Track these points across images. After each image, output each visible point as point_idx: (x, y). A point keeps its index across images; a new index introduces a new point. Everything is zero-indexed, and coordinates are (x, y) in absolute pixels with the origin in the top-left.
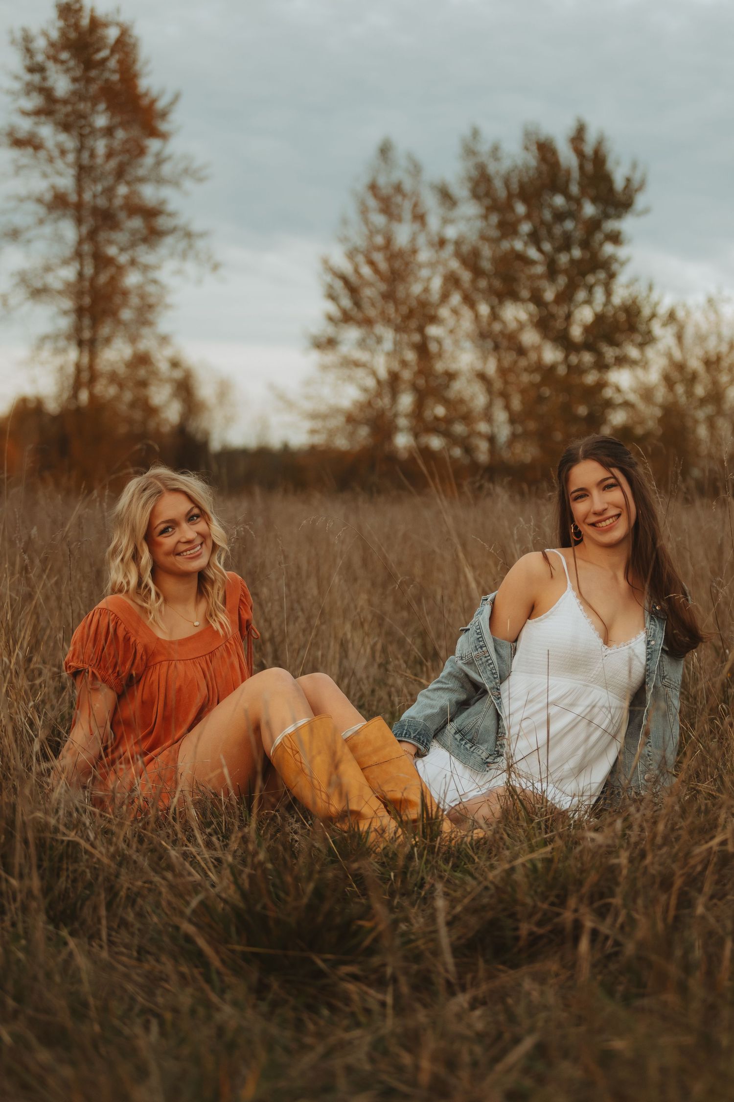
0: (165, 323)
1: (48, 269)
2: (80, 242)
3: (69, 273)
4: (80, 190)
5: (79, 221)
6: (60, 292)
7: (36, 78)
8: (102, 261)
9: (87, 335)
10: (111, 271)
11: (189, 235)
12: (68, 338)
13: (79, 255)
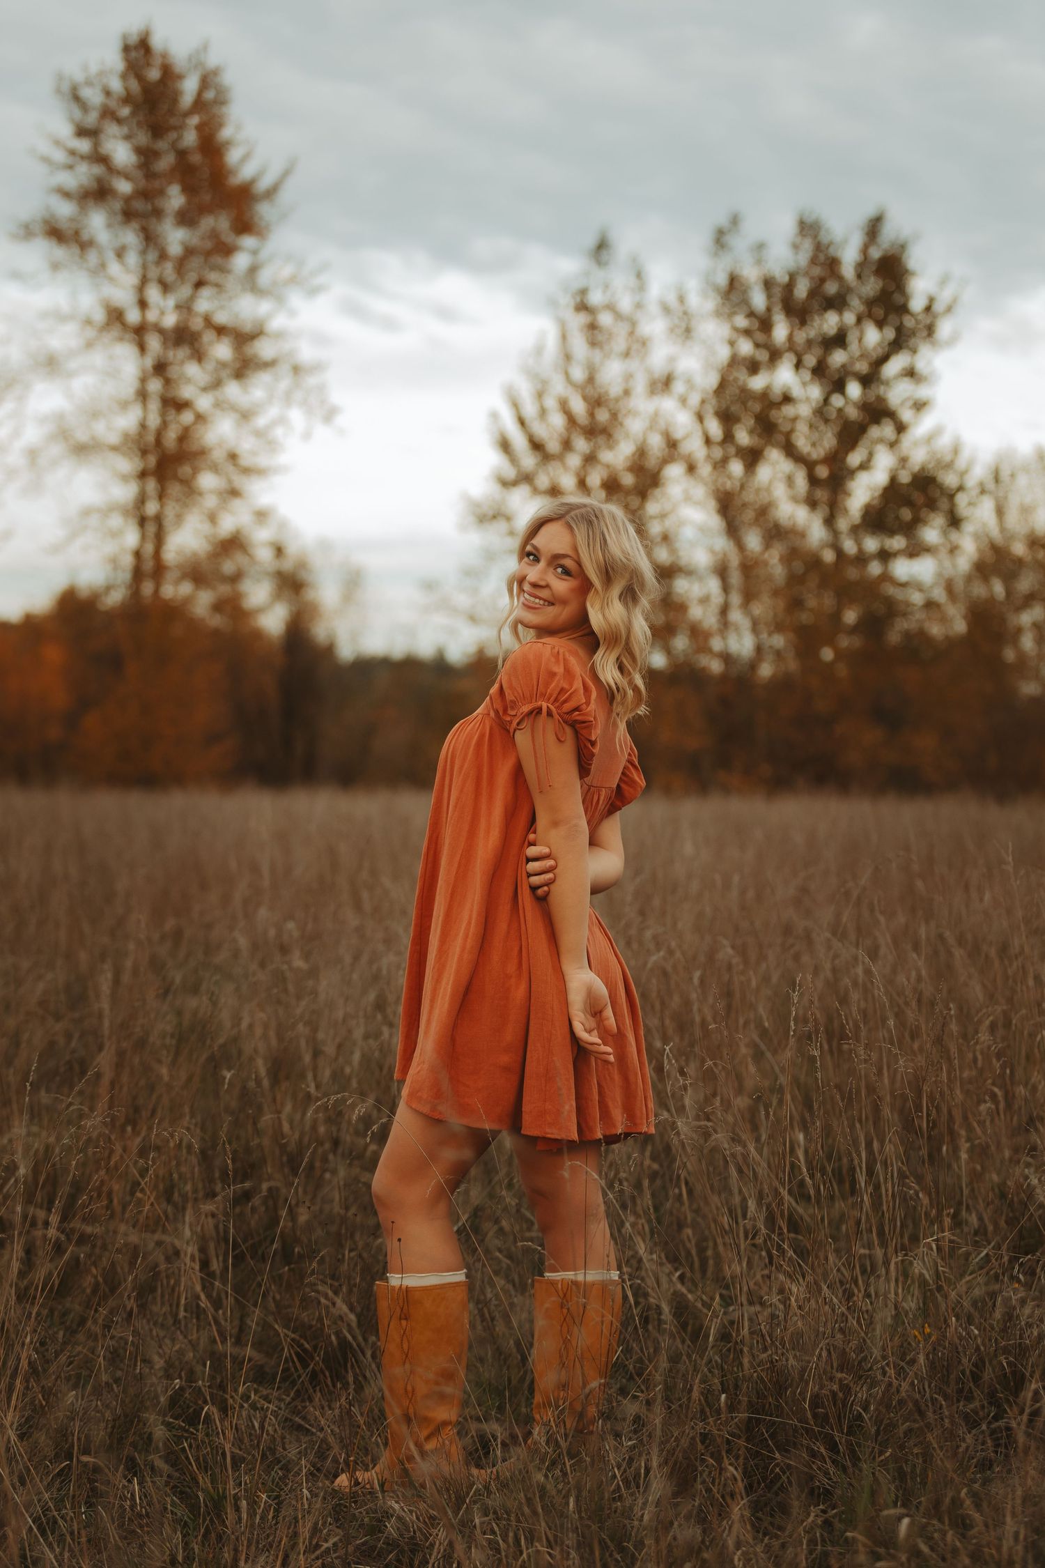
0: (262, 493)
1: (95, 414)
2: (143, 380)
3: (128, 421)
4: (143, 304)
5: (142, 348)
6: (114, 449)
7: (84, 146)
8: (174, 404)
9: (152, 508)
10: (187, 417)
11: (297, 370)
12: (125, 512)
13: (142, 395)
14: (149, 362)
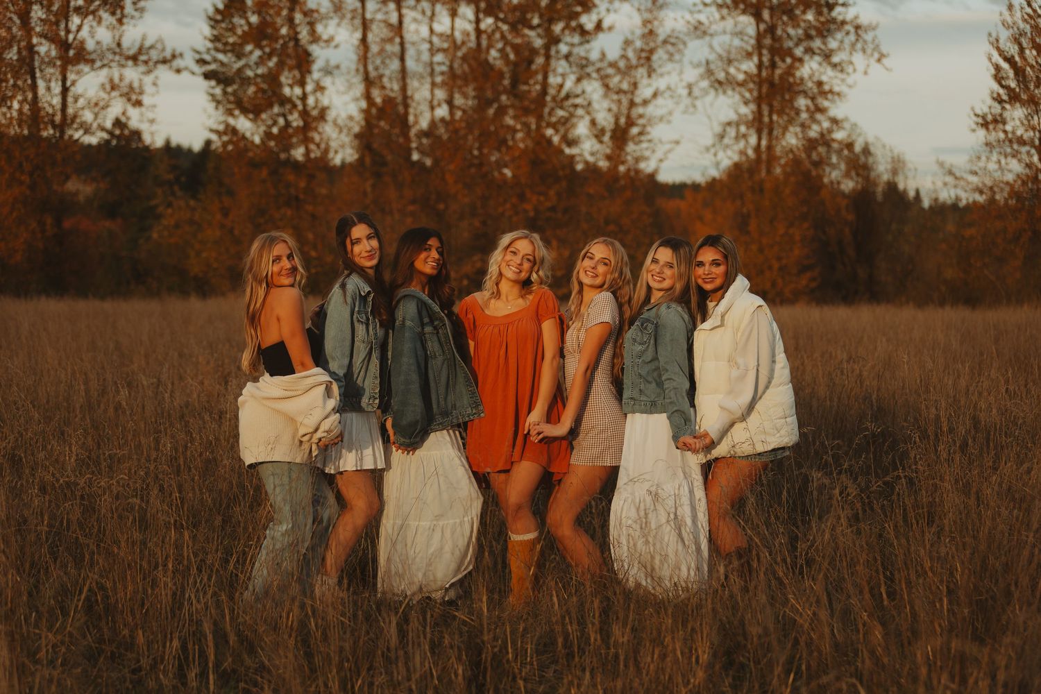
1: (729, 61)
2: (759, 37)
5: (758, 19)
6: (742, 84)
9: (765, 118)
10: (789, 61)
11: (858, 29)
13: (759, 48)
14: (762, 27)
